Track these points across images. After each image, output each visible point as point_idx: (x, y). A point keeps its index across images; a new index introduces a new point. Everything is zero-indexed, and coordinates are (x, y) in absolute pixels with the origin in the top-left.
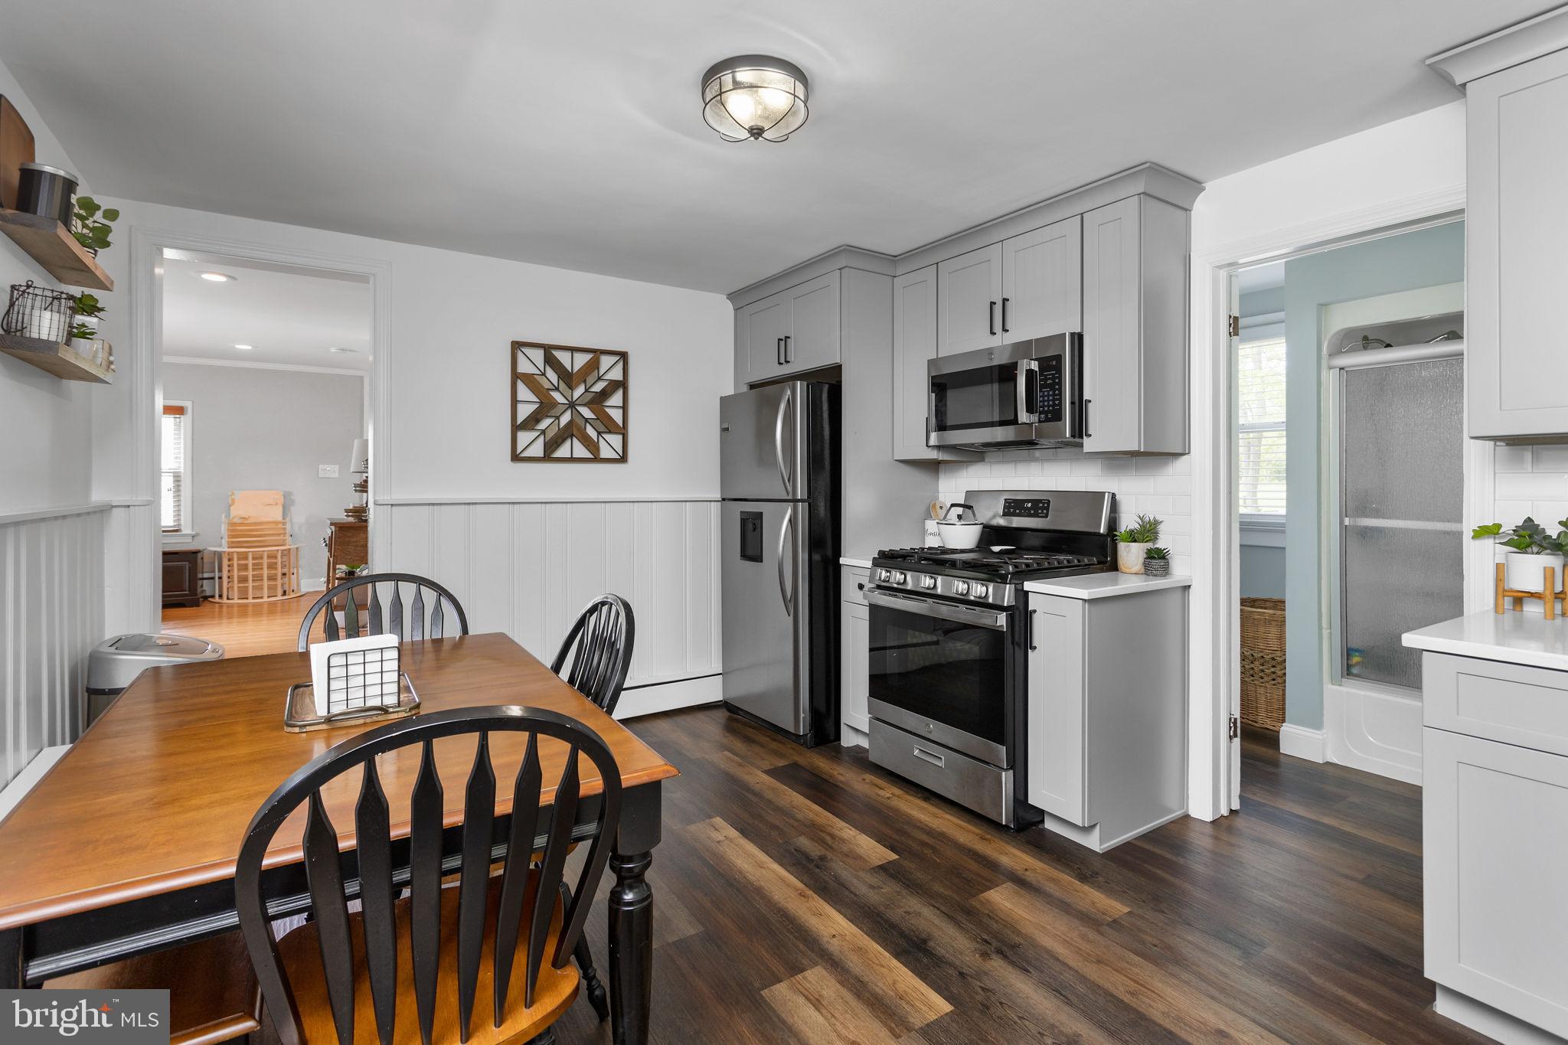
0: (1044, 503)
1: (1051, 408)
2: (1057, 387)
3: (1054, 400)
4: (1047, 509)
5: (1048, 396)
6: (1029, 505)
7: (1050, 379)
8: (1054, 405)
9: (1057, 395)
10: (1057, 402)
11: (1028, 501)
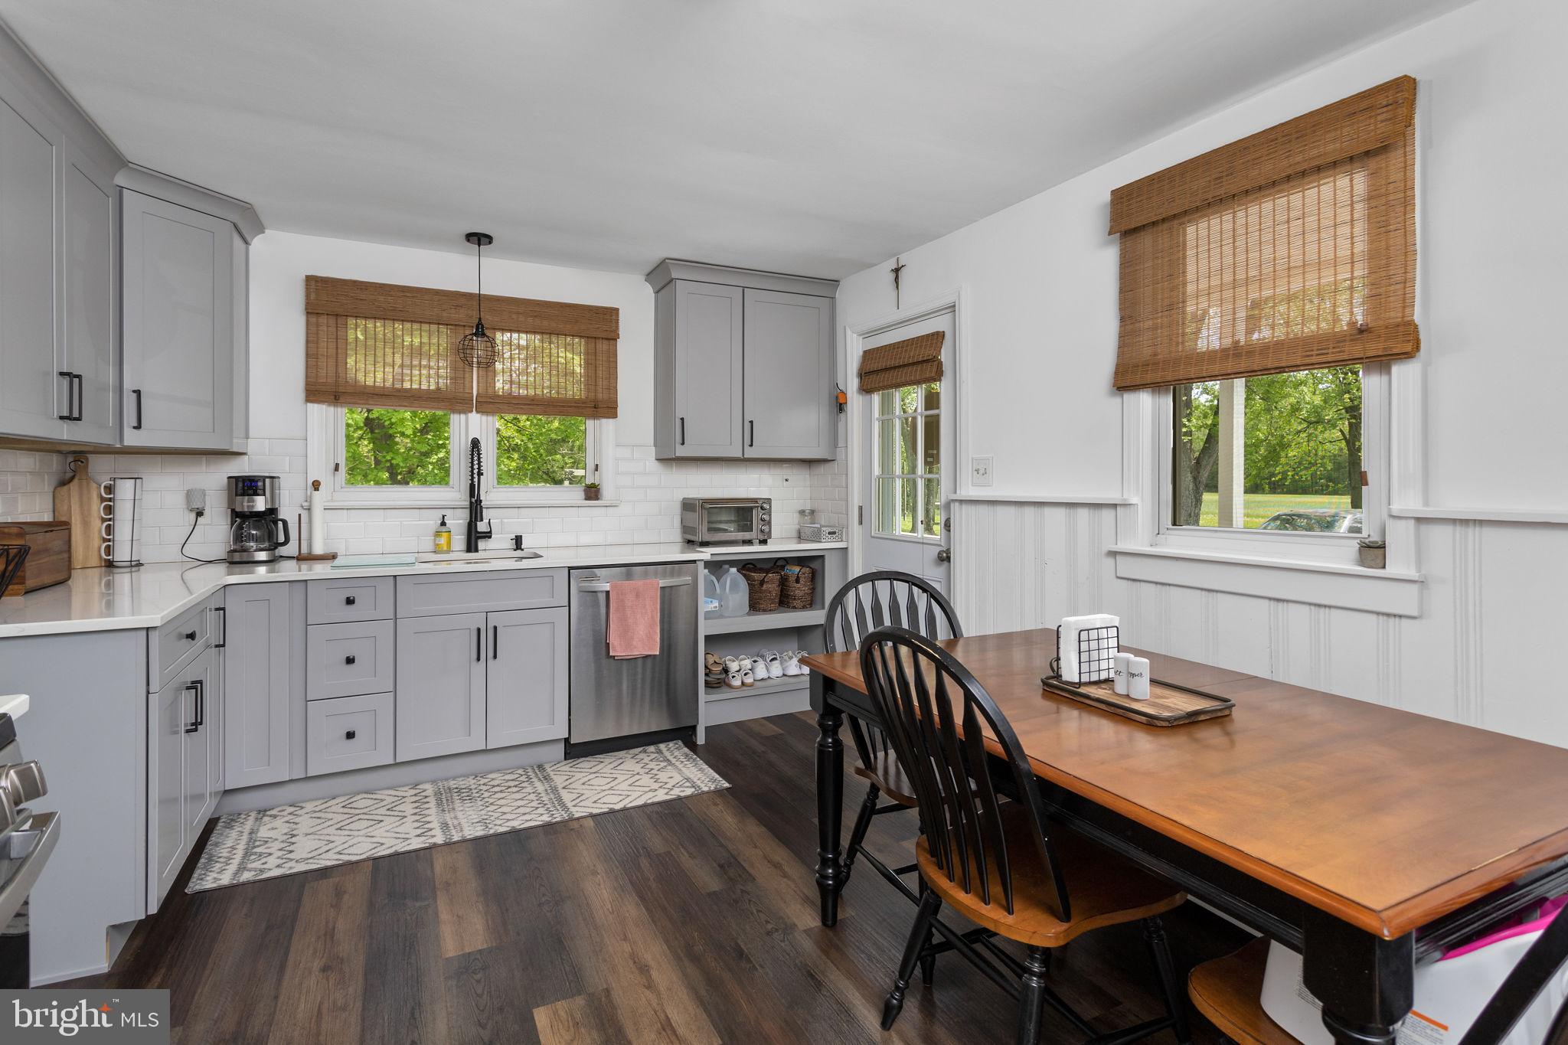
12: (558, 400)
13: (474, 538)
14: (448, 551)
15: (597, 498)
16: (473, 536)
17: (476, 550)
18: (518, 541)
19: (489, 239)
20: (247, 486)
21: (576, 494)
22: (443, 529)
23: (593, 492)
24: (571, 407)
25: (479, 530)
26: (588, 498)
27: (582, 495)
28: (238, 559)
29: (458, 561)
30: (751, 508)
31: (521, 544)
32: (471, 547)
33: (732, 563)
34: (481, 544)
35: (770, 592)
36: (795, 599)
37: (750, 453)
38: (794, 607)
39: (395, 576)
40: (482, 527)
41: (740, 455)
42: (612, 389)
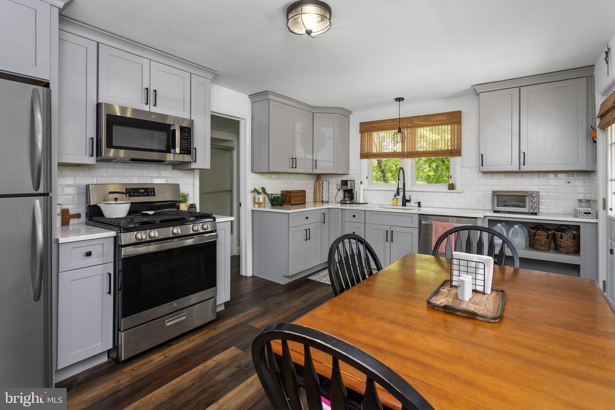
0: (151, 190)
1: (186, 149)
2: (189, 141)
3: (188, 146)
4: (154, 192)
5: (185, 143)
6: (143, 190)
7: (186, 136)
8: (188, 148)
9: (189, 144)
10: (189, 147)
11: (142, 189)
12: (435, 151)
13: (405, 201)
14: (397, 205)
15: (453, 189)
16: (404, 201)
17: (405, 206)
18: (419, 204)
19: (403, 99)
20: (345, 183)
21: (445, 188)
22: (395, 198)
23: (452, 187)
24: (440, 153)
25: (406, 199)
26: (449, 189)
27: (447, 188)
28: (343, 202)
29: (400, 209)
30: (525, 196)
31: (420, 205)
32: (404, 204)
33: (517, 223)
34: (407, 204)
35: (540, 241)
36: (561, 247)
37: (523, 168)
38: (561, 252)
39: (365, 210)
40: (407, 198)
41: (517, 169)
42: (460, 144)
